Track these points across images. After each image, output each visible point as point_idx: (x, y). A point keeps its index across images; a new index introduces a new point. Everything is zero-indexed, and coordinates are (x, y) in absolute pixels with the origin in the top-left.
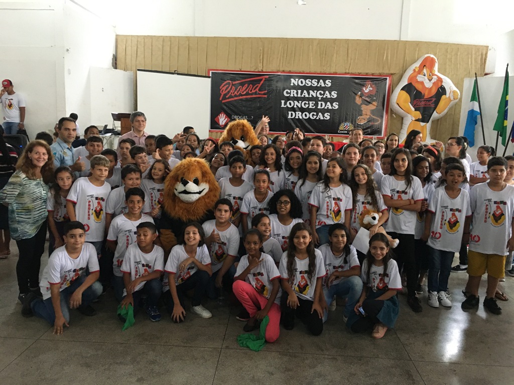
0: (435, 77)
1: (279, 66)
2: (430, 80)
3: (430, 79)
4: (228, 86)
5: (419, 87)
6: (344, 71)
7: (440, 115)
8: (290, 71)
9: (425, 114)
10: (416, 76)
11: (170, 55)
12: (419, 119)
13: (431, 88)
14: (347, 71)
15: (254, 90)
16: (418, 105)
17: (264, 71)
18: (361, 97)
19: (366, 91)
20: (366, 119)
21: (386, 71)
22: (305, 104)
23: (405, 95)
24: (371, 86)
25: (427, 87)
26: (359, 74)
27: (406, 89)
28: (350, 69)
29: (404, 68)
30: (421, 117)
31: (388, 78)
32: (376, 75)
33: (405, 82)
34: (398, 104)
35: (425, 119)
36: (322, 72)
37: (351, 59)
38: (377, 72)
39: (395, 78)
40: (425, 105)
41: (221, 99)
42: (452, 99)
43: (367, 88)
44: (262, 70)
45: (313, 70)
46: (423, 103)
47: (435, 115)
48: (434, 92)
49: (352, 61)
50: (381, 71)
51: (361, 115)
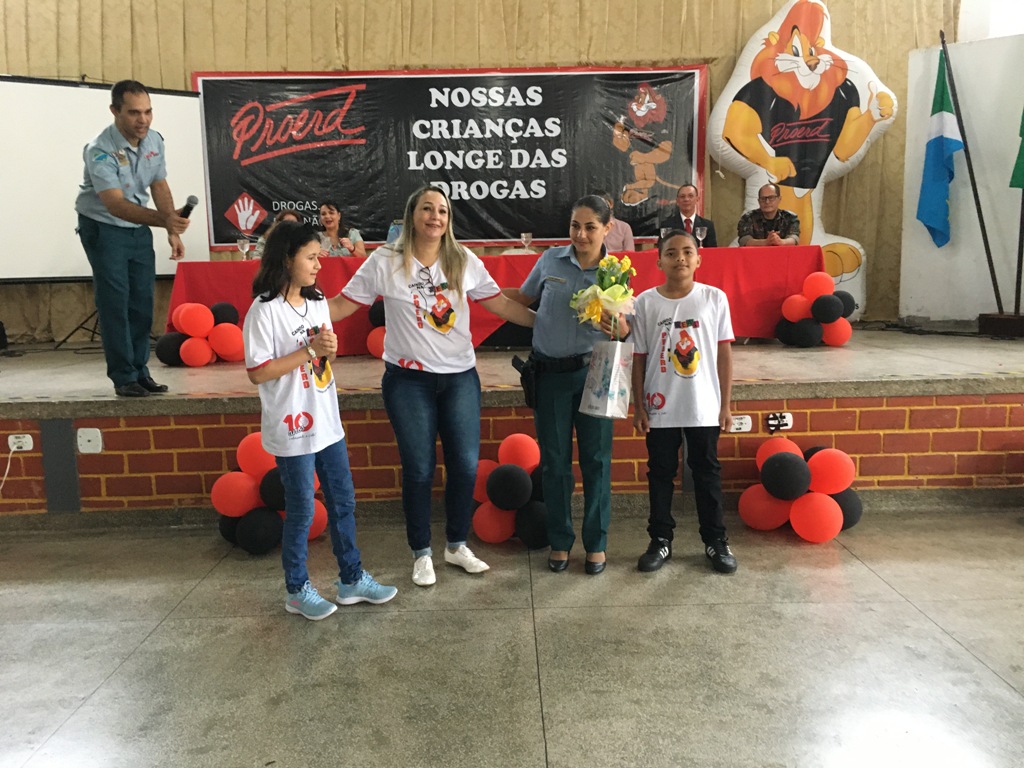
0: (825, 58)
1: (393, 53)
2: (812, 68)
3: (812, 63)
4: (253, 117)
5: (782, 88)
6: (574, 59)
7: (847, 163)
8: (425, 66)
9: (805, 165)
10: (774, 59)
11: (80, 38)
12: (789, 178)
13: (817, 90)
14: (584, 59)
15: (330, 124)
16: (784, 140)
17: (351, 69)
18: (627, 130)
19: (640, 113)
20: (645, 191)
21: (692, 54)
22: (474, 158)
23: (747, 115)
24: (653, 100)
25: (806, 86)
26: (618, 65)
27: (748, 96)
28: (592, 50)
29: (739, 38)
30: (794, 173)
31: (697, 72)
32: (664, 65)
33: (742, 78)
34: (728, 140)
35: (806, 177)
36: (516, 63)
37: (592, 25)
38: (667, 57)
39: (716, 70)
40: (804, 138)
41: (236, 157)
42: (876, 116)
43: (642, 104)
44: (347, 68)
45: (487, 62)
46: (797, 133)
47: (833, 164)
48: (825, 99)
49: (595, 29)
50: (676, 54)
51: (632, 181)
